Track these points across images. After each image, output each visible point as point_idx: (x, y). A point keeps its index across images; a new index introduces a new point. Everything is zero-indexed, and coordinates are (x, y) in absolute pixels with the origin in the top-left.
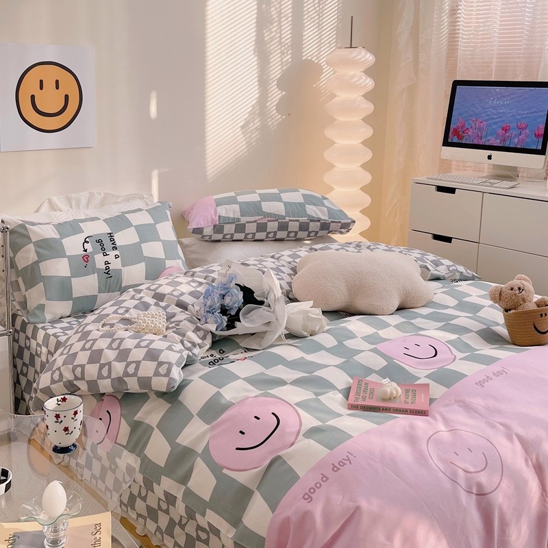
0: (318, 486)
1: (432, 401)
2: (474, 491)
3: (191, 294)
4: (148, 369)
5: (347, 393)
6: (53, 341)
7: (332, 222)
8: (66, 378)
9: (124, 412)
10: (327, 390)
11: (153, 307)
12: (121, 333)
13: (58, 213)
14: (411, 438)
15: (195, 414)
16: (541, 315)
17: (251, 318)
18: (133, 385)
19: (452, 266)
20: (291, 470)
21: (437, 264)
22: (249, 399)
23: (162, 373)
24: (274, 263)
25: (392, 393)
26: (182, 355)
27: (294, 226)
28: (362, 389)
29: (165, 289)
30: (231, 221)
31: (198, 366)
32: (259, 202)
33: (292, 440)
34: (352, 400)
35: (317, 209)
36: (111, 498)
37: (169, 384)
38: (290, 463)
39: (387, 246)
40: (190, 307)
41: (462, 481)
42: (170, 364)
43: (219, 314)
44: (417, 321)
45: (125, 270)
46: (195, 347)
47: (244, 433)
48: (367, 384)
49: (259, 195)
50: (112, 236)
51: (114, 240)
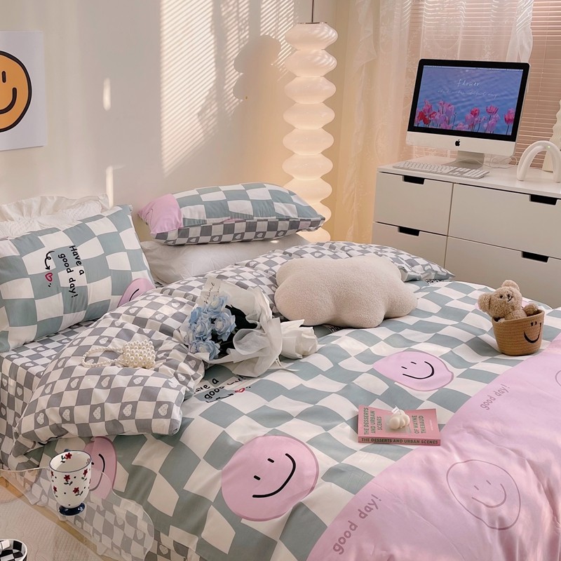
0: (347, 535)
1: (441, 426)
2: (497, 526)
3: (175, 316)
4: (146, 410)
5: (355, 423)
6: (22, 374)
7: (301, 220)
8: (52, 421)
9: (120, 456)
10: (336, 423)
11: (137, 335)
12: (109, 370)
13: (10, 223)
14: (430, 474)
15: (201, 457)
16: (532, 324)
17: (245, 344)
18: (130, 428)
19: (427, 265)
20: (315, 518)
21: (412, 263)
22: (258, 439)
23: (162, 414)
24: (251, 273)
25: (401, 422)
26: (180, 392)
27: (262, 226)
28: (369, 419)
29: (147, 313)
30: (196, 224)
31: (193, 400)
32: (225, 201)
33: (312, 485)
34: (361, 433)
35: (286, 206)
36: (101, 541)
37: (171, 426)
38: (313, 510)
39: (361, 246)
40: (176, 332)
41: (485, 518)
42: (170, 404)
43: (210, 342)
44: (406, 333)
45: (91, 287)
46: (190, 379)
47: (258, 479)
48: (373, 412)
49: (225, 192)
50: (74, 250)
51: (77, 254)
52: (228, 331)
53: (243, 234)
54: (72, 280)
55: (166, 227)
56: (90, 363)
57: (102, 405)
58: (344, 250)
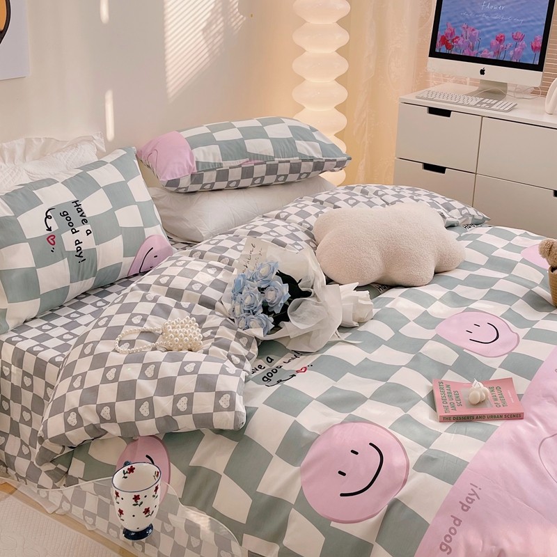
0: (453, 532)
3: (213, 285)
4: (204, 403)
7: (326, 160)
8: (87, 421)
10: (413, 402)
11: (175, 311)
12: (152, 356)
15: (273, 453)
17: (302, 316)
18: (185, 424)
19: (463, 209)
20: (415, 515)
21: (449, 208)
23: (224, 406)
24: (285, 226)
25: (481, 396)
27: (284, 169)
29: (180, 283)
30: (211, 168)
32: (242, 141)
33: (404, 476)
34: (441, 412)
35: (309, 145)
37: (236, 420)
38: (411, 506)
40: (218, 304)
42: (231, 393)
43: (263, 315)
44: (460, 290)
45: (100, 249)
46: (244, 361)
47: (344, 474)
48: (448, 386)
49: (240, 129)
50: (78, 205)
51: (82, 210)
52: (282, 302)
53: (263, 178)
54: (78, 242)
55: (177, 173)
56: (125, 347)
57: (150, 400)
58: (377, 195)
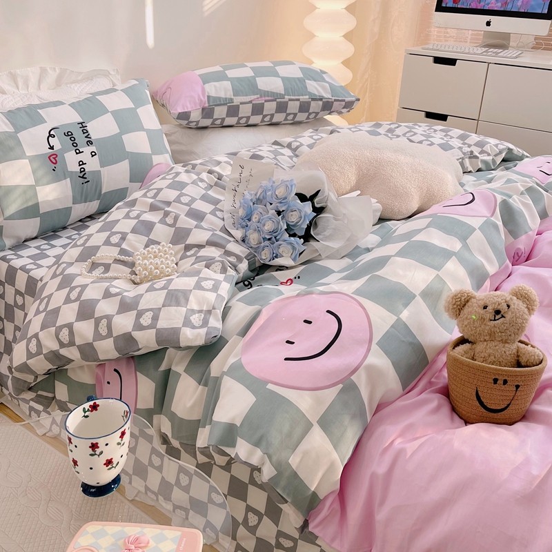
3: (204, 198)
7: (335, 100)
27: (293, 107)
30: (222, 102)
32: (254, 78)
35: (319, 85)
45: (105, 171)
49: (252, 68)
50: (84, 127)
51: (87, 132)
53: (272, 116)
54: (81, 163)
55: (189, 105)
